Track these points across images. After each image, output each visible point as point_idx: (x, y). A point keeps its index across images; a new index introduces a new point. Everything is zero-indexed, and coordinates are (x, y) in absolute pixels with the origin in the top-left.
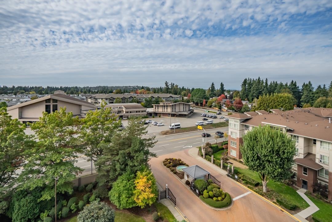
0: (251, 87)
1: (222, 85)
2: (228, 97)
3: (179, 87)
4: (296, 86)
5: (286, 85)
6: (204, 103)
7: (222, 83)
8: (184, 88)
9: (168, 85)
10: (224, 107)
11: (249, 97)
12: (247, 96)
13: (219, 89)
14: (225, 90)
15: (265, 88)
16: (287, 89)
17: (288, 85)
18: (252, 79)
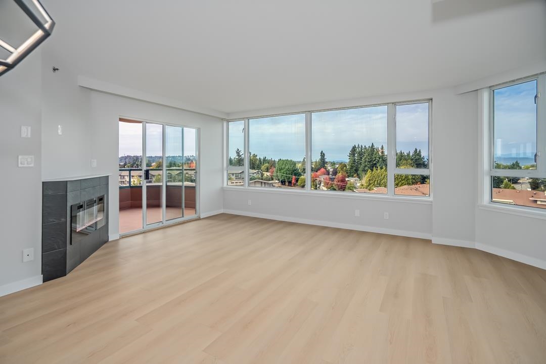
0: (361, 158)
1: (323, 155)
2: (331, 173)
3: (258, 158)
4: (421, 157)
5: (408, 155)
6: (293, 181)
7: (322, 152)
8: (267, 158)
9: (241, 154)
10: (323, 187)
11: (359, 172)
12: (356, 170)
13: (317, 161)
14: (327, 162)
15: (381, 160)
16: (409, 161)
17: (411, 154)
18: (363, 147)
